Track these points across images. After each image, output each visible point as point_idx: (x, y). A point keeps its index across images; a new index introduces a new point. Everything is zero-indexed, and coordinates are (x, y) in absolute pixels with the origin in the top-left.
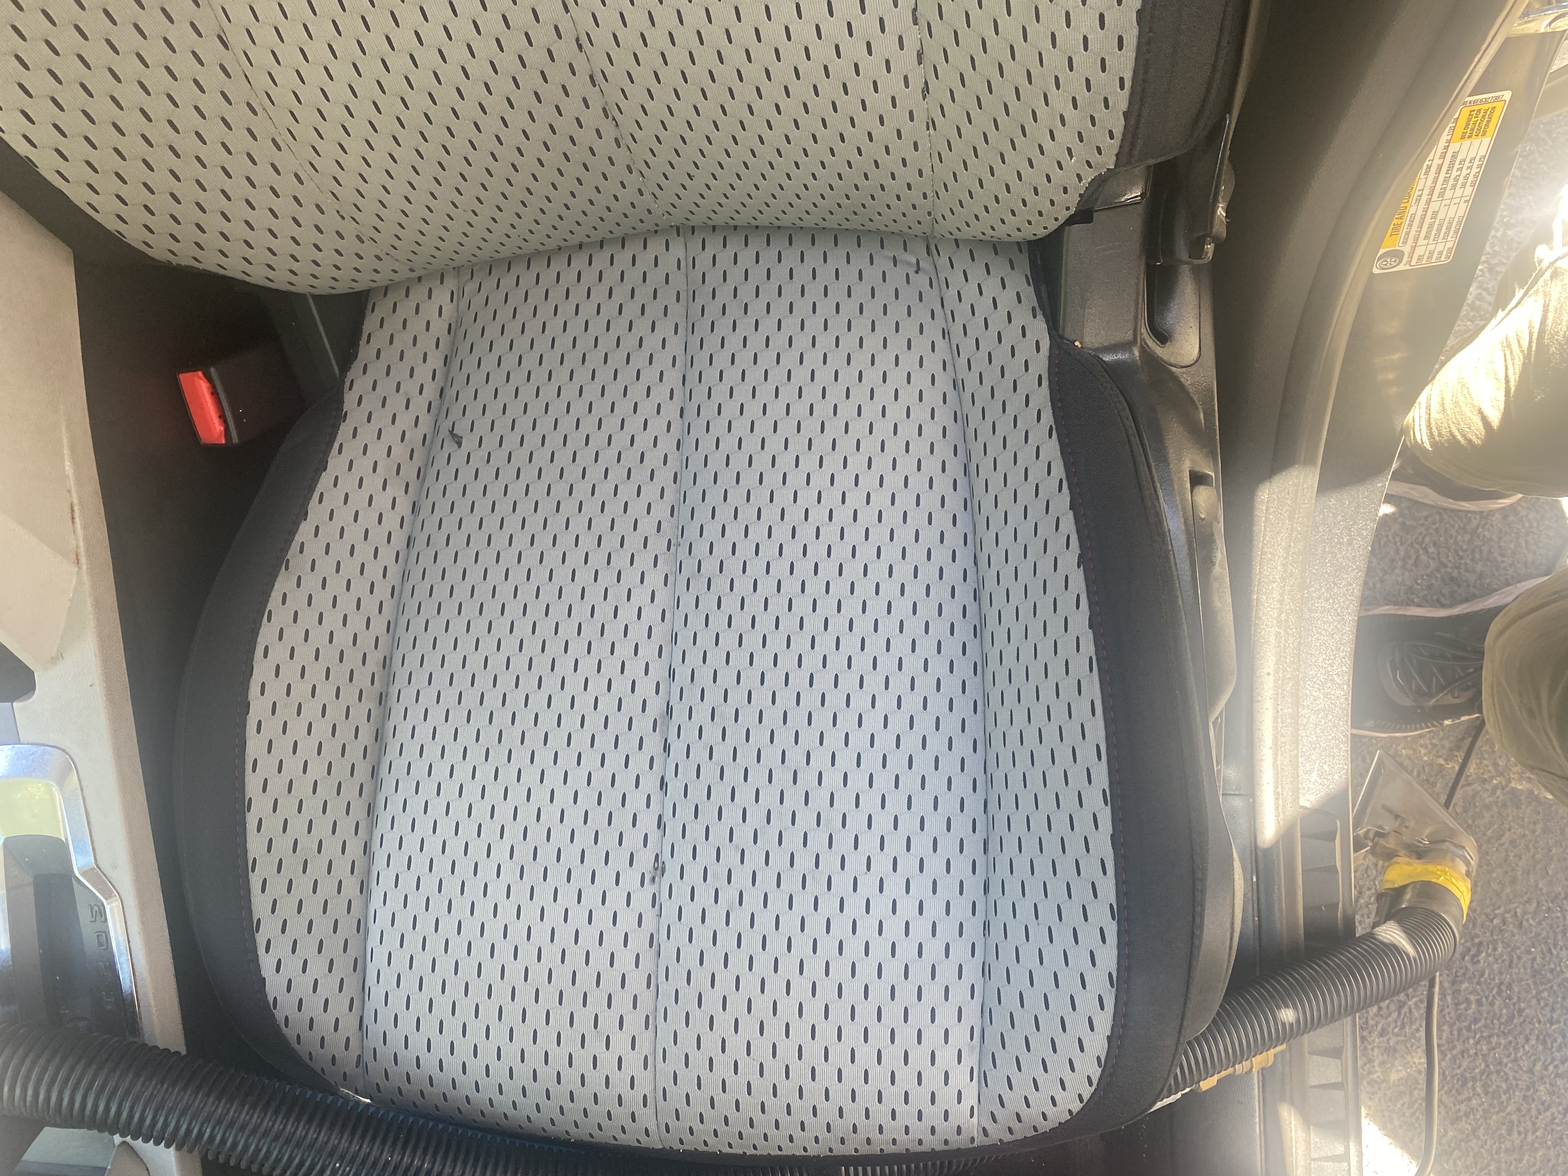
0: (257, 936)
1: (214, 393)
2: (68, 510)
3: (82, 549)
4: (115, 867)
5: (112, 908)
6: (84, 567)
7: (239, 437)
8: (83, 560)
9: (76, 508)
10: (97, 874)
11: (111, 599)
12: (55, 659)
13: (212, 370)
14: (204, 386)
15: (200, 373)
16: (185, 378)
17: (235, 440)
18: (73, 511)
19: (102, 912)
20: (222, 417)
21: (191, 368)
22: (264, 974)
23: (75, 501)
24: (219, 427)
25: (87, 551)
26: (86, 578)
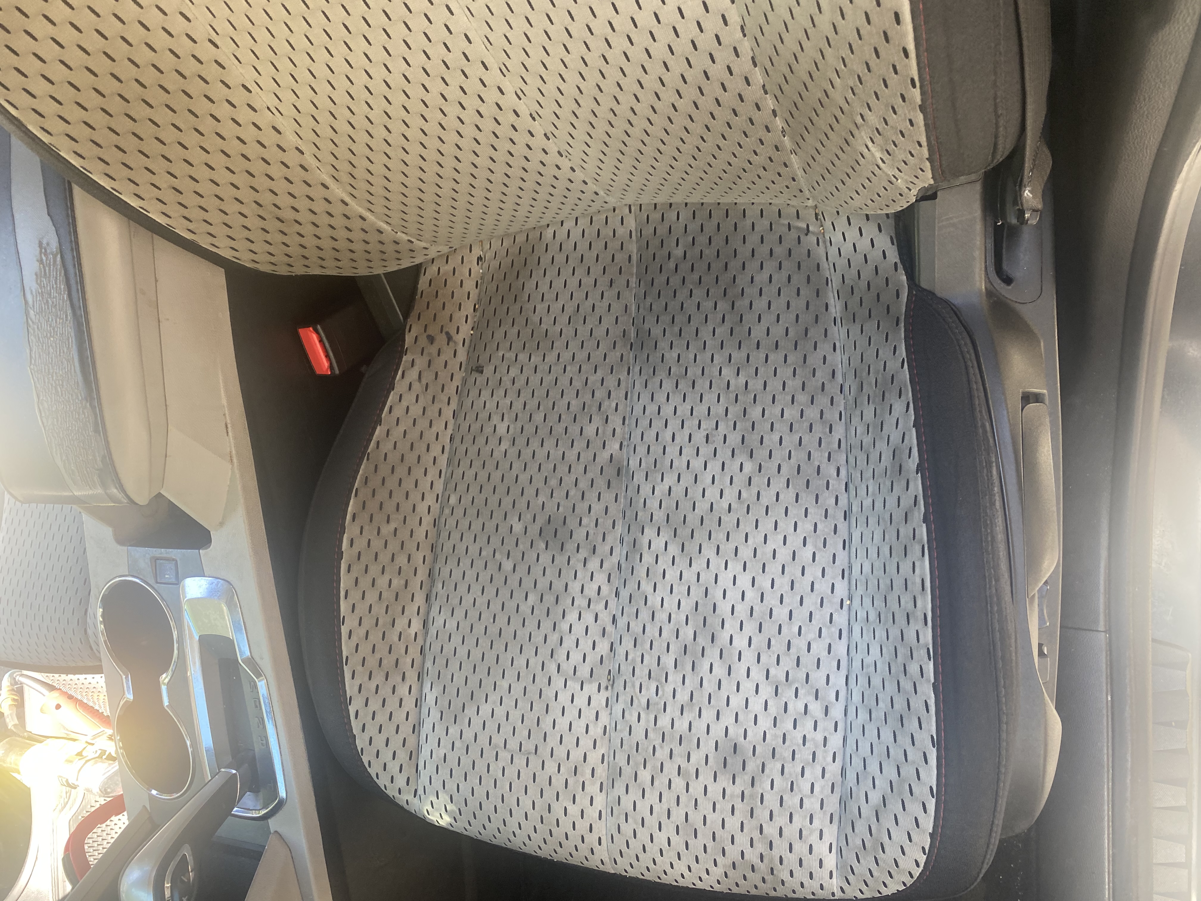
0: (350, 707)
1: (321, 341)
2: (224, 426)
3: (234, 452)
4: (262, 659)
5: (262, 685)
6: (236, 464)
7: (339, 370)
8: (235, 460)
9: (229, 426)
10: (251, 662)
11: (253, 484)
12: (222, 524)
13: (319, 327)
14: (315, 337)
15: (311, 329)
16: (302, 332)
17: (337, 372)
18: (227, 427)
19: (256, 686)
20: (327, 356)
21: (306, 325)
22: (355, 732)
23: (228, 421)
24: (326, 364)
25: (237, 453)
26: (237, 471)
